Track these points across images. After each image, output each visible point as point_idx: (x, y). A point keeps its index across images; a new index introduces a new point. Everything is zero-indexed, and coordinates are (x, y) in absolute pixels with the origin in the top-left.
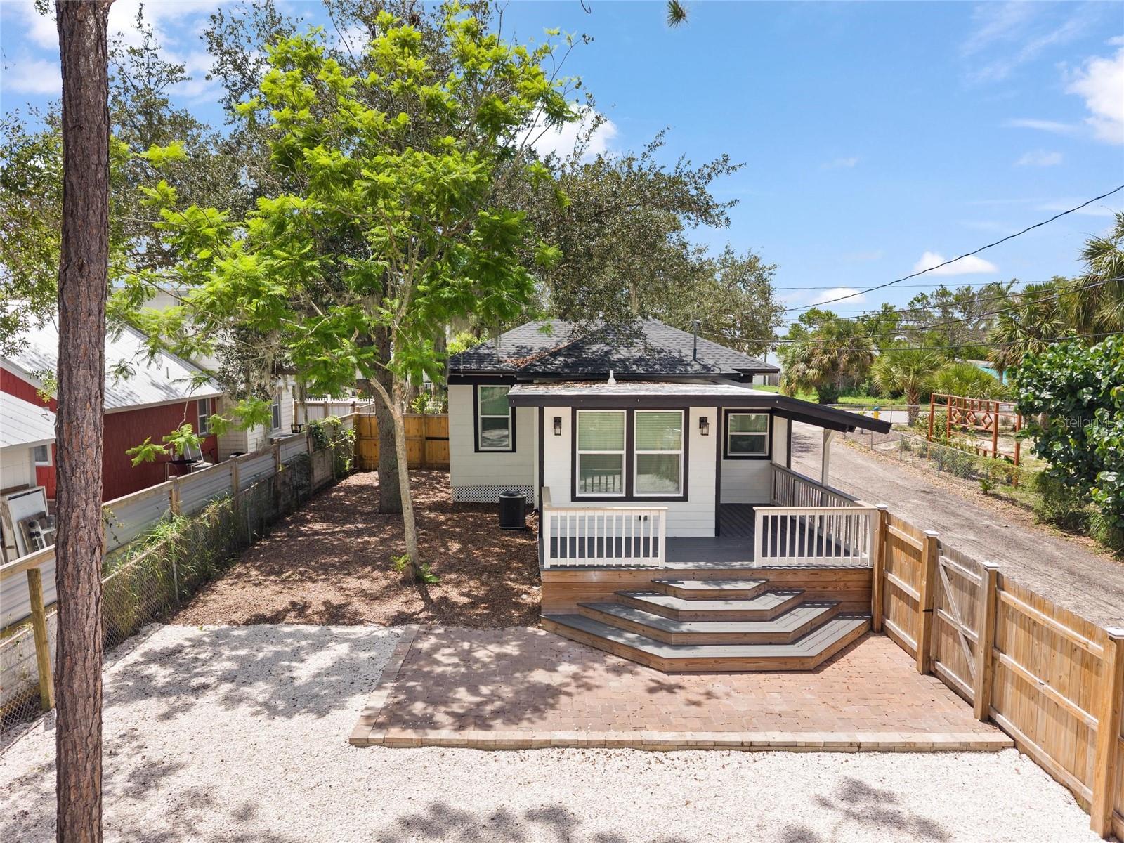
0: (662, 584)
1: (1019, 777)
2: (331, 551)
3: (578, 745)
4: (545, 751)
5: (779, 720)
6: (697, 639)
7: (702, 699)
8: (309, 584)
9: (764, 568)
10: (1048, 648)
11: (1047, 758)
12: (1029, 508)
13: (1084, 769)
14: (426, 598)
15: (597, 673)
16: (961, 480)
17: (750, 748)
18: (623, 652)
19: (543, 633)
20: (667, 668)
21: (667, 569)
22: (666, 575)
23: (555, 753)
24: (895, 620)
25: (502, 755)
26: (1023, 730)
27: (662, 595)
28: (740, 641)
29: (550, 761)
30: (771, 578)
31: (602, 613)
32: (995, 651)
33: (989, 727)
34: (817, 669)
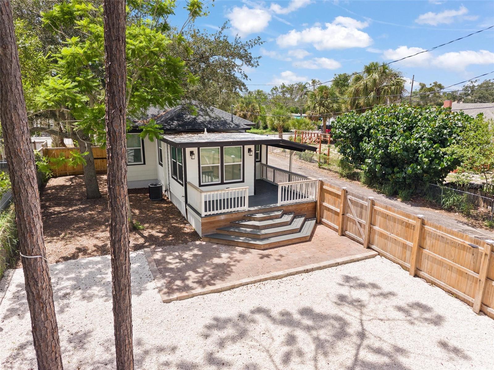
0: (249, 216)
1: (383, 264)
2: (77, 220)
3: (252, 283)
4: (241, 288)
5: (311, 259)
6: (269, 236)
7: (279, 258)
8: (79, 238)
9: (282, 206)
10: (393, 223)
11: (391, 257)
12: (336, 172)
13: (405, 258)
14: (143, 236)
15: (237, 255)
16: (309, 163)
17: (307, 271)
18: (242, 245)
19: (204, 243)
20: (262, 248)
21: (249, 211)
22: (249, 213)
23: (245, 287)
24: (326, 219)
25: (226, 293)
26: (382, 250)
27: (248, 221)
28: (283, 234)
29: (245, 291)
30: (284, 209)
31: (228, 231)
32: (372, 226)
33: (369, 250)
34: (310, 240)
